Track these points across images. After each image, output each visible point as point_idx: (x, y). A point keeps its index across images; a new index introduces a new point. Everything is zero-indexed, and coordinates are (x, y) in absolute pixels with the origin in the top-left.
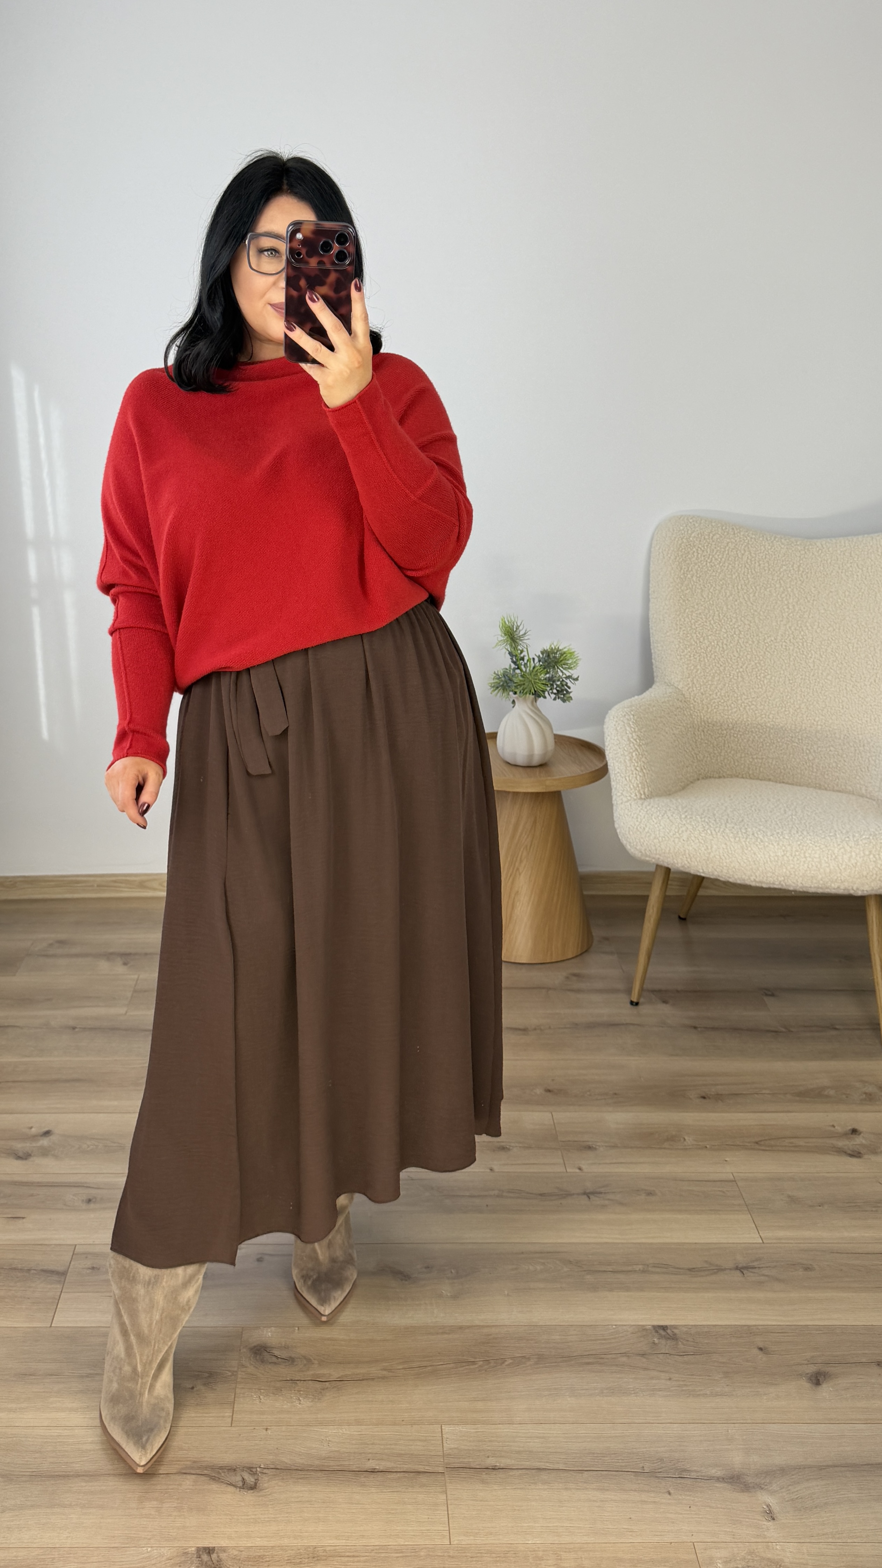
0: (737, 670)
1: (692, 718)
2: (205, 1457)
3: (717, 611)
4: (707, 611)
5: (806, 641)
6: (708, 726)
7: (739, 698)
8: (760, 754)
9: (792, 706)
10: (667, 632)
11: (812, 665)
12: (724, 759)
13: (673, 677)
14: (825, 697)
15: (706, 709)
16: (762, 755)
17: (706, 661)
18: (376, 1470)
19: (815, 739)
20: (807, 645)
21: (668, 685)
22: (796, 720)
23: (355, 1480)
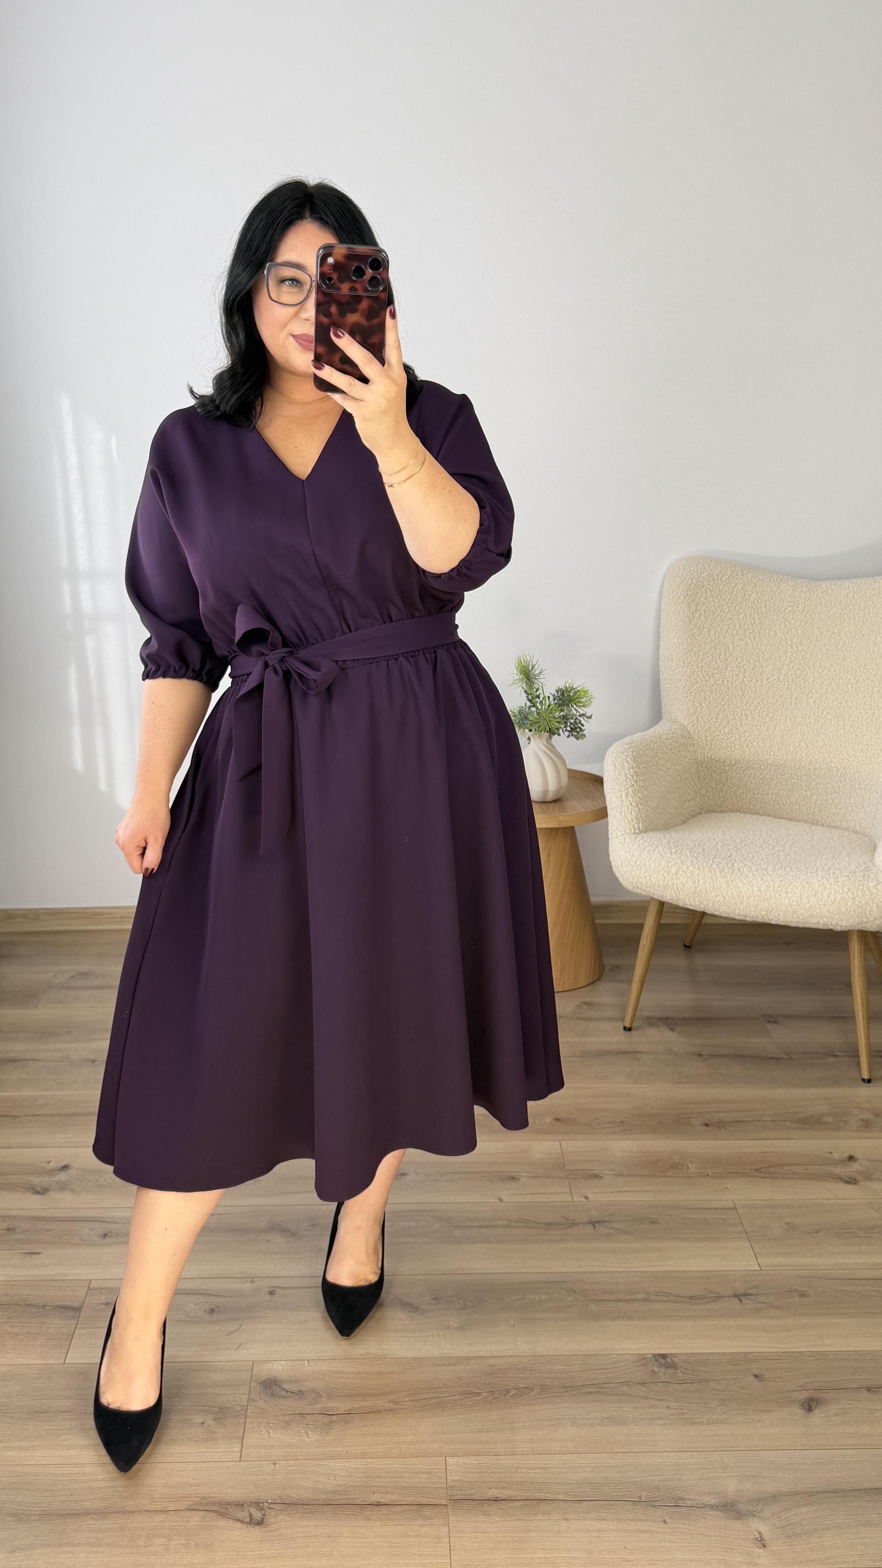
0: (741, 708)
1: (696, 754)
2: (213, 1493)
3: (724, 650)
4: (713, 650)
5: (807, 681)
6: (712, 762)
7: (742, 736)
8: (761, 789)
9: (792, 744)
10: (675, 670)
11: (812, 705)
12: (726, 794)
13: (679, 714)
14: (824, 736)
15: (709, 746)
16: (763, 791)
17: (711, 699)
18: (381, 1504)
19: (814, 777)
20: (809, 685)
21: (674, 722)
22: (796, 757)
23: (359, 1514)
